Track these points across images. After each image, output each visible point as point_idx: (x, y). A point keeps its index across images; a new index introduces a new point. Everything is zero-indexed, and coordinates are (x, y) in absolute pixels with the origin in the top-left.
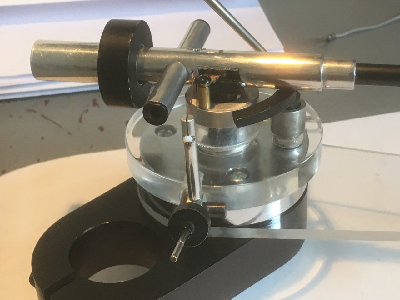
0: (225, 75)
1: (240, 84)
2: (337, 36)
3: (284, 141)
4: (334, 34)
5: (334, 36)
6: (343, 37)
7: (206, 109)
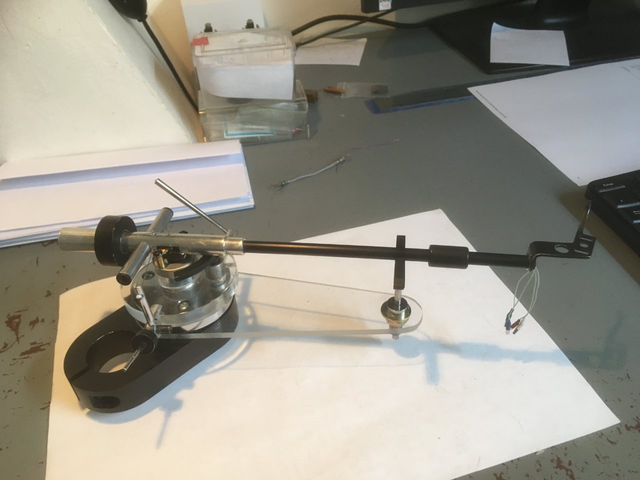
0: (172, 248)
1: (180, 255)
2: (289, 182)
3: (213, 281)
4: (287, 181)
5: (286, 182)
6: (294, 182)
7: (162, 268)
